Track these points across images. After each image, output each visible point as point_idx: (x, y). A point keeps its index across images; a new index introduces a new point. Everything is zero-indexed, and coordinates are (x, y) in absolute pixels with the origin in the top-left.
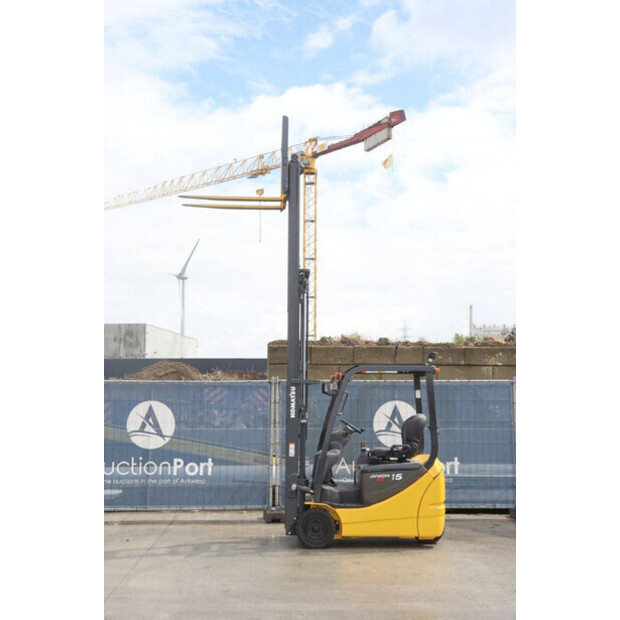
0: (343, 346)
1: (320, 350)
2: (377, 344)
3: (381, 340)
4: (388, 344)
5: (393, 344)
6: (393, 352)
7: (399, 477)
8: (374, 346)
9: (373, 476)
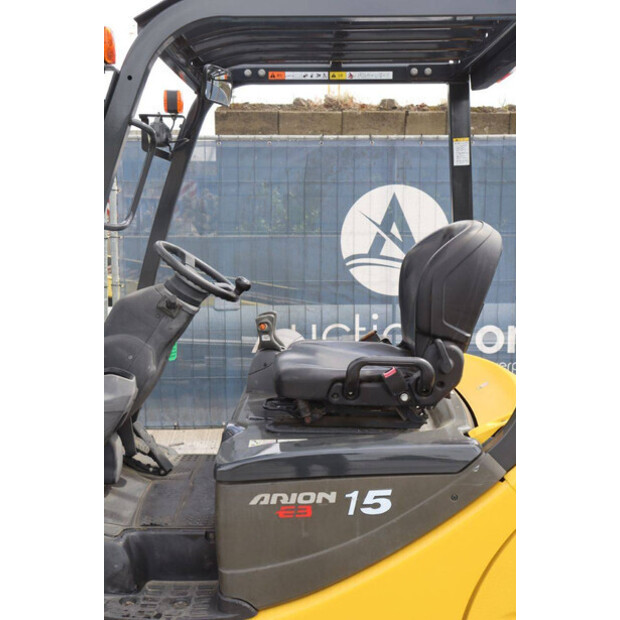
0: (326, 111)
1: (292, 117)
2: (379, 108)
3: (383, 102)
4: (395, 108)
5: (401, 109)
6: (402, 120)
7: (379, 501)
8: (374, 111)
9: (265, 498)
